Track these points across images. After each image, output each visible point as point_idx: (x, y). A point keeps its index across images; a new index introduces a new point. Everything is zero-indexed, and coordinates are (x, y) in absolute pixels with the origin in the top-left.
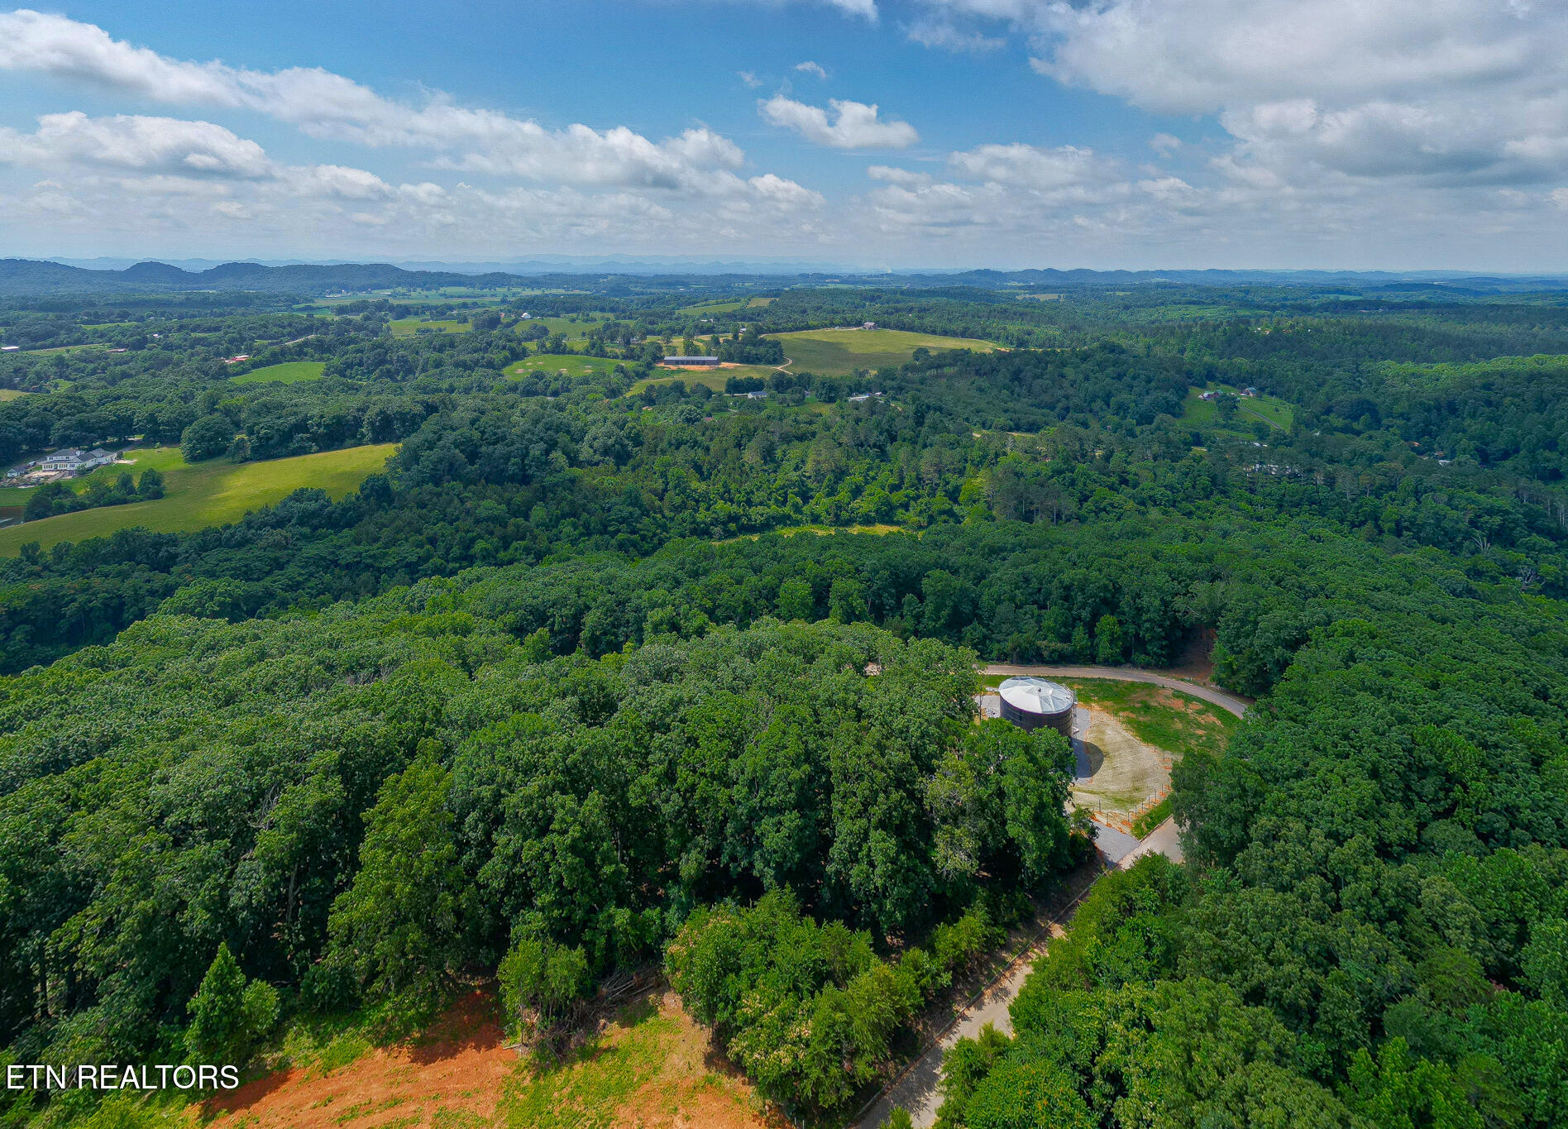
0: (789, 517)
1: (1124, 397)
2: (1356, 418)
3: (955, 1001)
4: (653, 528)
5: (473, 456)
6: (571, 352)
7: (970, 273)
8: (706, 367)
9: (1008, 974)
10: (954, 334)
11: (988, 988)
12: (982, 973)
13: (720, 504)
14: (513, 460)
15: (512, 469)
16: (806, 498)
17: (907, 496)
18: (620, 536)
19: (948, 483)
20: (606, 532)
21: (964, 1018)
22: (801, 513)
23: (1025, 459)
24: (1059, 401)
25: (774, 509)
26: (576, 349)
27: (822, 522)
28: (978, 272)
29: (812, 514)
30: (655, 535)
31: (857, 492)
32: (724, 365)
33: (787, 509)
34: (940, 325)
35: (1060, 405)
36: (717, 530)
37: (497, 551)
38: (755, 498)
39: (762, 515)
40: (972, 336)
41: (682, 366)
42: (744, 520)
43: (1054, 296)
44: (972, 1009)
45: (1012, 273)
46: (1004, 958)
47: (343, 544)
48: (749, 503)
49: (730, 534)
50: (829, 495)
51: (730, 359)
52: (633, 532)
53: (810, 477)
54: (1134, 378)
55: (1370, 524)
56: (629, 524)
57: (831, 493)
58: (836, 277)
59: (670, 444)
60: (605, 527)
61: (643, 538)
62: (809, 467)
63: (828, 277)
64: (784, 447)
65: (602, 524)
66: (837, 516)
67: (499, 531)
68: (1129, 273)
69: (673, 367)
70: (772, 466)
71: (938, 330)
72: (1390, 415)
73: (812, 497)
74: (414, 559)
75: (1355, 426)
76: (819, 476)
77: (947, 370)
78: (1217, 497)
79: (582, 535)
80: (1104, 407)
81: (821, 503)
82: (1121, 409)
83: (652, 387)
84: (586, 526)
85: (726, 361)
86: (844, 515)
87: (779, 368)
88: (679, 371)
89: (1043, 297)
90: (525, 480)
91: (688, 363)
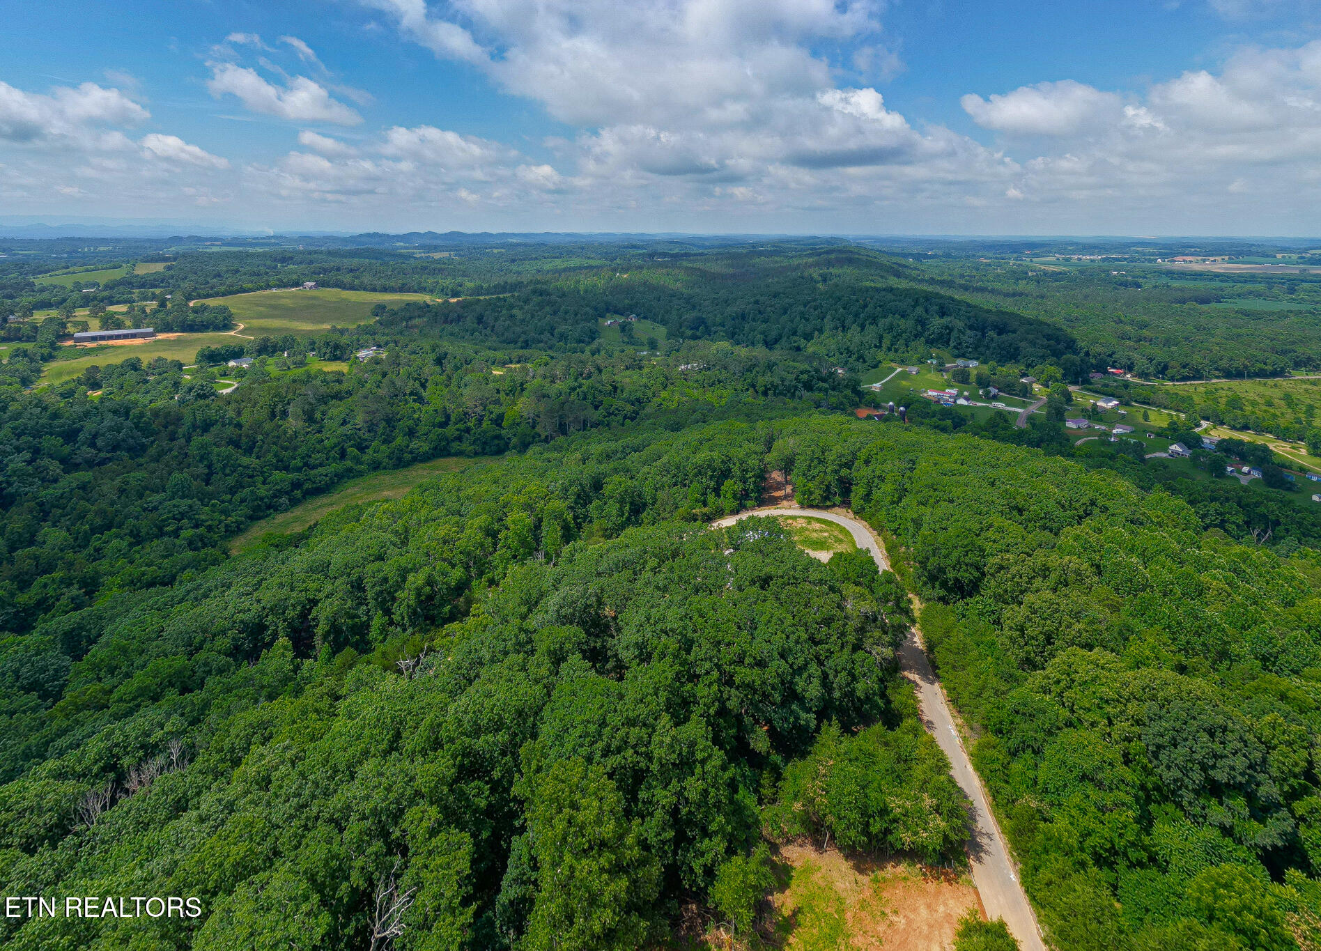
0: (350, 470)
1: (562, 328)
2: (697, 329)
4: (217, 515)
7: (361, 236)
8: (138, 341)
10: (393, 290)
13: (278, 475)
16: (363, 449)
17: (458, 430)
18: (182, 534)
19: (492, 413)
20: (163, 534)
23: (547, 383)
24: (519, 337)
25: (334, 467)
27: (386, 468)
28: (368, 235)
29: (374, 462)
30: (220, 522)
31: (411, 434)
32: (163, 336)
33: (349, 463)
34: (378, 283)
35: (521, 339)
36: (284, 500)
38: (313, 461)
39: (326, 476)
40: (409, 291)
41: (111, 342)
42: (308, 485)
43: (446, 254)
45: (398, 236)
48: (308, 466)
49: (298, 501)
50: (385, 442)
51: (168, 328)
52: (197, 526)
53: (361, 429)
54: (566, 313)
55: (751, 390)
56: (190, 519)
57: (388, 440)
58: (216, 239)
60: (160, 529)
61: (210, 529)
62: (358, 420)
63: (207, 239)
64: (323, 407)
65: (156, 526)
66: (400, 459)
68: (491, 235)
69: (97, 345)
70: (314, 426)
71: (378, 288)
72: (714, 325)
73: (369, 447)
75: (698, 334)
76: (371, 428)
77: (417, 321)
78: (670, 387)
80: (551, 337)
81: (379, 451)
82: (563, 337)
83: (95, 369)
85: (162, 331)
86: (407, 456)
87: (232, 333)
88: (102, 348)
89: (437, 256)
91: (103, 338)
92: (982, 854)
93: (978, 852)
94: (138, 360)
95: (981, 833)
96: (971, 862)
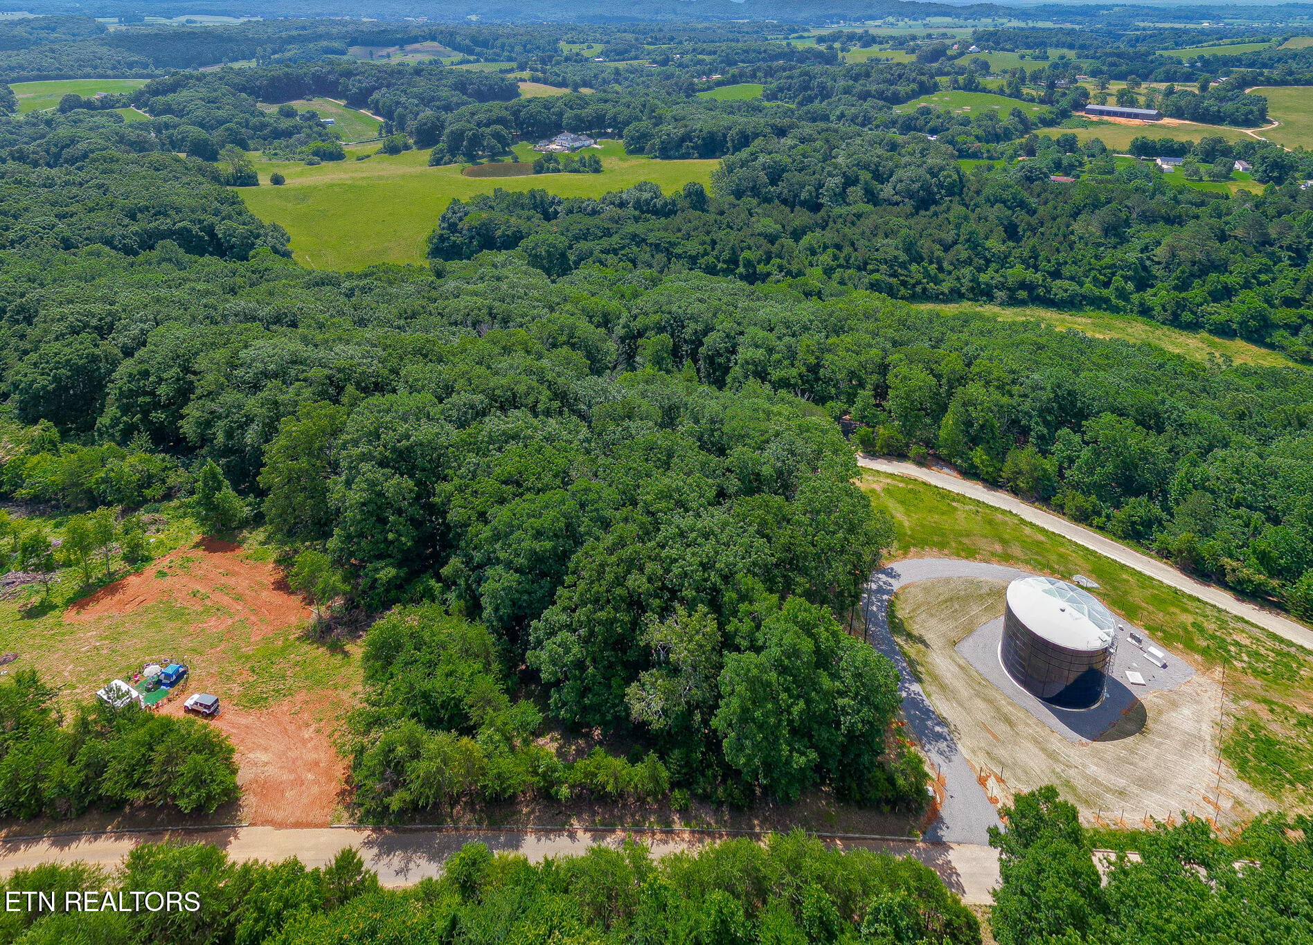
0: (1107, 300)
3: (579, 815)
4: (919, 276)
5: (774, 179)
6: (984, 90)
9: (658, 836)
11: (624, 831)
12: (633, 816)
13: (1017, 269)
14: (807, 188)
15: (804, 195)
16: (1142, 285)
18: (876, 276)
20: (865, 269)
21: (572, 836)
22: (1127, 299)
25: (1088, 287)
26: (989, 87)
27: (1152, 317)
29: (1141, 304)
30: (919, 283)
31: (1224, 294)
32: (1166, 121)
33: (1107, 292)
36: (1000, 295)
37: (759, 263)
38: (1066, 271)
39: (1066, 291)
41: (1106, 118)
42: (1041, 291)
44: (588, 835)
46: (673, 821)
47: (655, 229)
48: (1056, 275)
49: (1013, 302)
50: (1176, 288)
51: (1178, 115)
52: (893, 275)
53: (1159, 263)
56: (891, 267)
57: (1183, 286)
59: (988, 200)
60: (866, 264)
61: (903, 283)
62: (1160, 252)
64: (1141, 225)
65: (863, 261)
66: (1176, 316)
67: (766, 246)
69: (1094, 118)
70: (1113, 241)
73: (1152, 286)
74: (694, 253)
76: (1171, 264)
79: (839, 266)
81: (1160, 295)
84: (847, 259)
85: (1171, 116)
86: (1186, 316)
88: (1102, 123)
90: (815, 207)
91: (1115, 114)
92: (375, 850)
93: (380, 846)
94: (1074, 137)
95: (409, 860)
96: (368, 832)
